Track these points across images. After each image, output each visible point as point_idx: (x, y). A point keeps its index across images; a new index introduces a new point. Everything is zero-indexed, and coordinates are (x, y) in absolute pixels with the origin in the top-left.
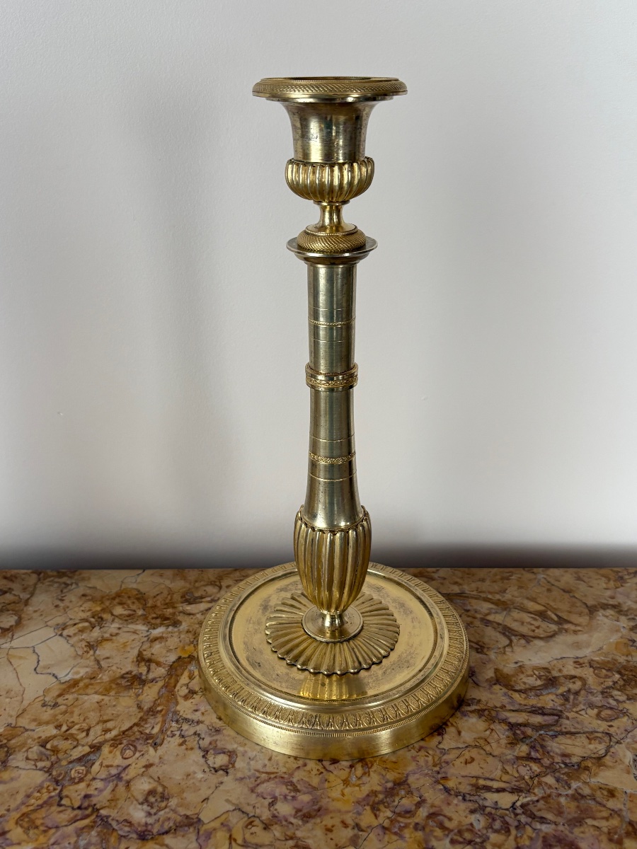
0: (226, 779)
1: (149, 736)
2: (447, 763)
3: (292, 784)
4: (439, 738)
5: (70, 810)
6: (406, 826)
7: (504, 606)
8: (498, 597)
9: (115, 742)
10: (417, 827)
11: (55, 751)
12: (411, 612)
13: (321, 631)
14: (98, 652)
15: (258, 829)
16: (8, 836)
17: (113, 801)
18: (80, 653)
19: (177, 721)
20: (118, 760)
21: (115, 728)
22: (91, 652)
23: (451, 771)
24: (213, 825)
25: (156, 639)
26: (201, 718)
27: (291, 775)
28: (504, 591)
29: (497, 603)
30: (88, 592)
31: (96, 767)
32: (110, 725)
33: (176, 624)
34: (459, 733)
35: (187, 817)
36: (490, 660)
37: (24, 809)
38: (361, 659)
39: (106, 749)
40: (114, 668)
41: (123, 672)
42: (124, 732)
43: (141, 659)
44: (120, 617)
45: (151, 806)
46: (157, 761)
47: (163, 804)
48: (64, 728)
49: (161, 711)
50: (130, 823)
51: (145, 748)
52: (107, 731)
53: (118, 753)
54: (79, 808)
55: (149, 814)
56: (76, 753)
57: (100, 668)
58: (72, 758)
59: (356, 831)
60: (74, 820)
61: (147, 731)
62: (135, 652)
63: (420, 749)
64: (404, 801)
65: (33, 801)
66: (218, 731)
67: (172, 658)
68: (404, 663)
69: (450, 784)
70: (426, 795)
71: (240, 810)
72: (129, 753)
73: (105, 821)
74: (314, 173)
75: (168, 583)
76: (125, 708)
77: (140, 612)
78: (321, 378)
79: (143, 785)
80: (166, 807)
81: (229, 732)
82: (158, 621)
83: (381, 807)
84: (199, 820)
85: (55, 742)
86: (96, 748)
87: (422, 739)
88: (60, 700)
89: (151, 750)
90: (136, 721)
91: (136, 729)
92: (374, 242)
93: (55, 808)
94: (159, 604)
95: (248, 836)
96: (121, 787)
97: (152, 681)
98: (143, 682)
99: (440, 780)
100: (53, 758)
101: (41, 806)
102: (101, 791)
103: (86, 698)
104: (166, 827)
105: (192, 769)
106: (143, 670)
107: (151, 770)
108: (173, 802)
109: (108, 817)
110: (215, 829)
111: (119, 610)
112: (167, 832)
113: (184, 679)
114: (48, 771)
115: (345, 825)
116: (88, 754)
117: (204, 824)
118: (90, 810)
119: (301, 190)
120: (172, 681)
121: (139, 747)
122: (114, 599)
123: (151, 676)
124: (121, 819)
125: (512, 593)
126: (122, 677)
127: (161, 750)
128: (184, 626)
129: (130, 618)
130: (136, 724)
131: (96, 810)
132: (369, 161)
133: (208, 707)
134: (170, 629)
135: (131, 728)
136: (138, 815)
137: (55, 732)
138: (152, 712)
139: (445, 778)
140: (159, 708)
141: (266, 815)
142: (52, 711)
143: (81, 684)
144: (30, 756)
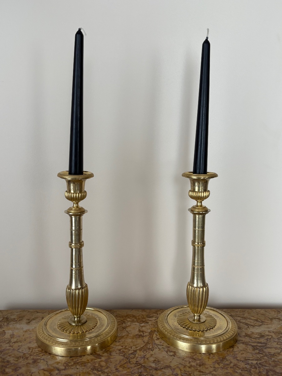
0: (174, 358)
1: (149, 349)
2: (236, 354)
3: (194, 358)
4: (233, 349)
5: (133, 364)
6: (228, 367)
7: (245, 318)
8: (242, 316)
9: (140, 350)
10: (231, 367)
11: (123, 352)
12: (219, 317)
13: (194, 320)
14: (126, 329)
15: (187, 368)
16: (119, 369)
17: (145, 362)
18: (121, 330)
19: (156, 345)
20: (142, 354)
21: (139, 347)
22: (125, 330)
23: (238, 356)
24: (174, 367)
25: (143, 326)
26: (163, 344)
27: (193, 356)
28: (244, 314)
29: (242, 317)
30: (117, 315)
31: (137, 355)
32: (137, 346)
33: (147, 323)
34: (238, 348)
35: (167, 365)
36: (243, 331)
37: (120, 364)
38: (207, 327)
39: (138, 351)
40: (133, 333)
41: (136, 334)
42: (142, 348)
43: (140, 331)
44: (130, 321)
45: (156, 363)
46: (154, 354)
47: (159, 363)
48: (124, 347)
49: (151, 343)
50: (151, 367)
51: (149, 351)
52: (137, 347)
53: (142, 352)
54: (136, 364)
55: (156, 365)
56: (130, 352)
57: (129, 333)
58: (129, 353)
59: (214, 368)
60: (135, 366)
61: (148, 347)
62: (138, 329)
63: (228, 351)
64: (226, 362)
65: (122, 362)
66: (169, 347)
67: (149, 331)
68: (220, 328)
69: (238, 359)
70: (232, 361)
71: (181, 364)
72: (145, 352)
73: (144, 366)
74: (197, 194)
75: (141, 313)
76: (140, 342)
77: (135, 320)
78: (196, 243)
79: (152, 359)
80: (160, 364)
81: (172, 347)
82: (142, 322)
83: (220, 363)
84: (170, 366)
85: (123, 350)
86: (135, 351)
87: (228, 349)
88: (120, 341)
89: (151, 351)
90: (144, 345)
91: (145, 347)
92: (210, 210)
93: (129, 364)
94: (140, 318)
95: (185, 369)
96: (146, 359)
97: (145, 336)
98: (143, 336)
99: (235, 358)
100: (124, 353)
101: (125, 363)
102: (140, 360)
103: (127, 340)
104: (162, 368)
105: (164, 355)
106: (142, 334)
107: (153, 356)
108: (162, 363)
109: (145, 366)
110: (175, 368)
111: (129, 320)
112: (162, 369)
113: (155, 336)
114: (124, 356)
115: (211, 367)
116: (134, 352)
117: (172, 367)
118: (139, 364)
119: (192, 197)
120: (151, 336)
121: (147, 351)
122: (126, 317)
123: (144, 335)
124: (149, 366)
125: (246, 315)
126: (136, 335)
127: (154, 352)
128: (150, 323)
129: (133, 321)
130: (144, 346)
131: (140, 364)
132: (209, 191)
133: (164, 342)
134: (146, 324)
135: (143, 347)
136: (153, 365)
137: (122, 348)
138: (148, 343)
139: (237, 357)
140: (150, 342)
141: (188, 365)
142: (119, 343)
143: (125, 337)
144: (117, 353)
